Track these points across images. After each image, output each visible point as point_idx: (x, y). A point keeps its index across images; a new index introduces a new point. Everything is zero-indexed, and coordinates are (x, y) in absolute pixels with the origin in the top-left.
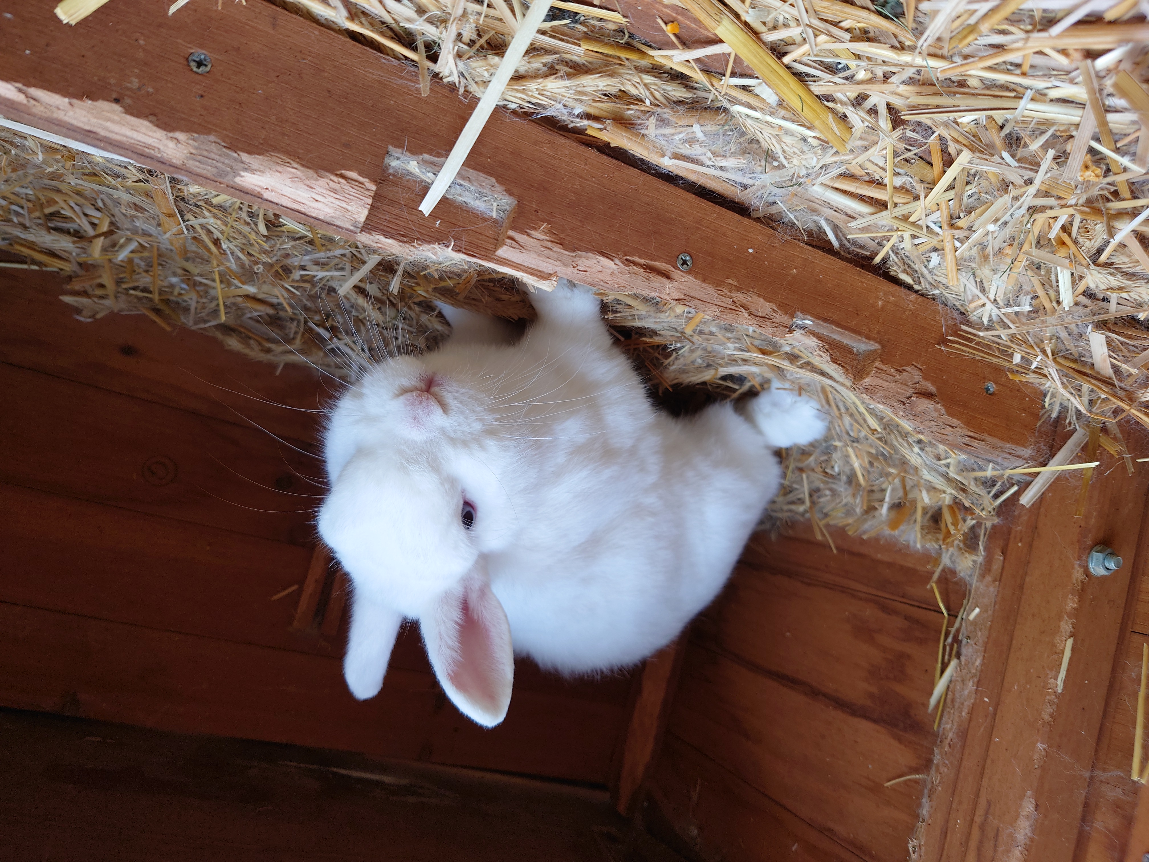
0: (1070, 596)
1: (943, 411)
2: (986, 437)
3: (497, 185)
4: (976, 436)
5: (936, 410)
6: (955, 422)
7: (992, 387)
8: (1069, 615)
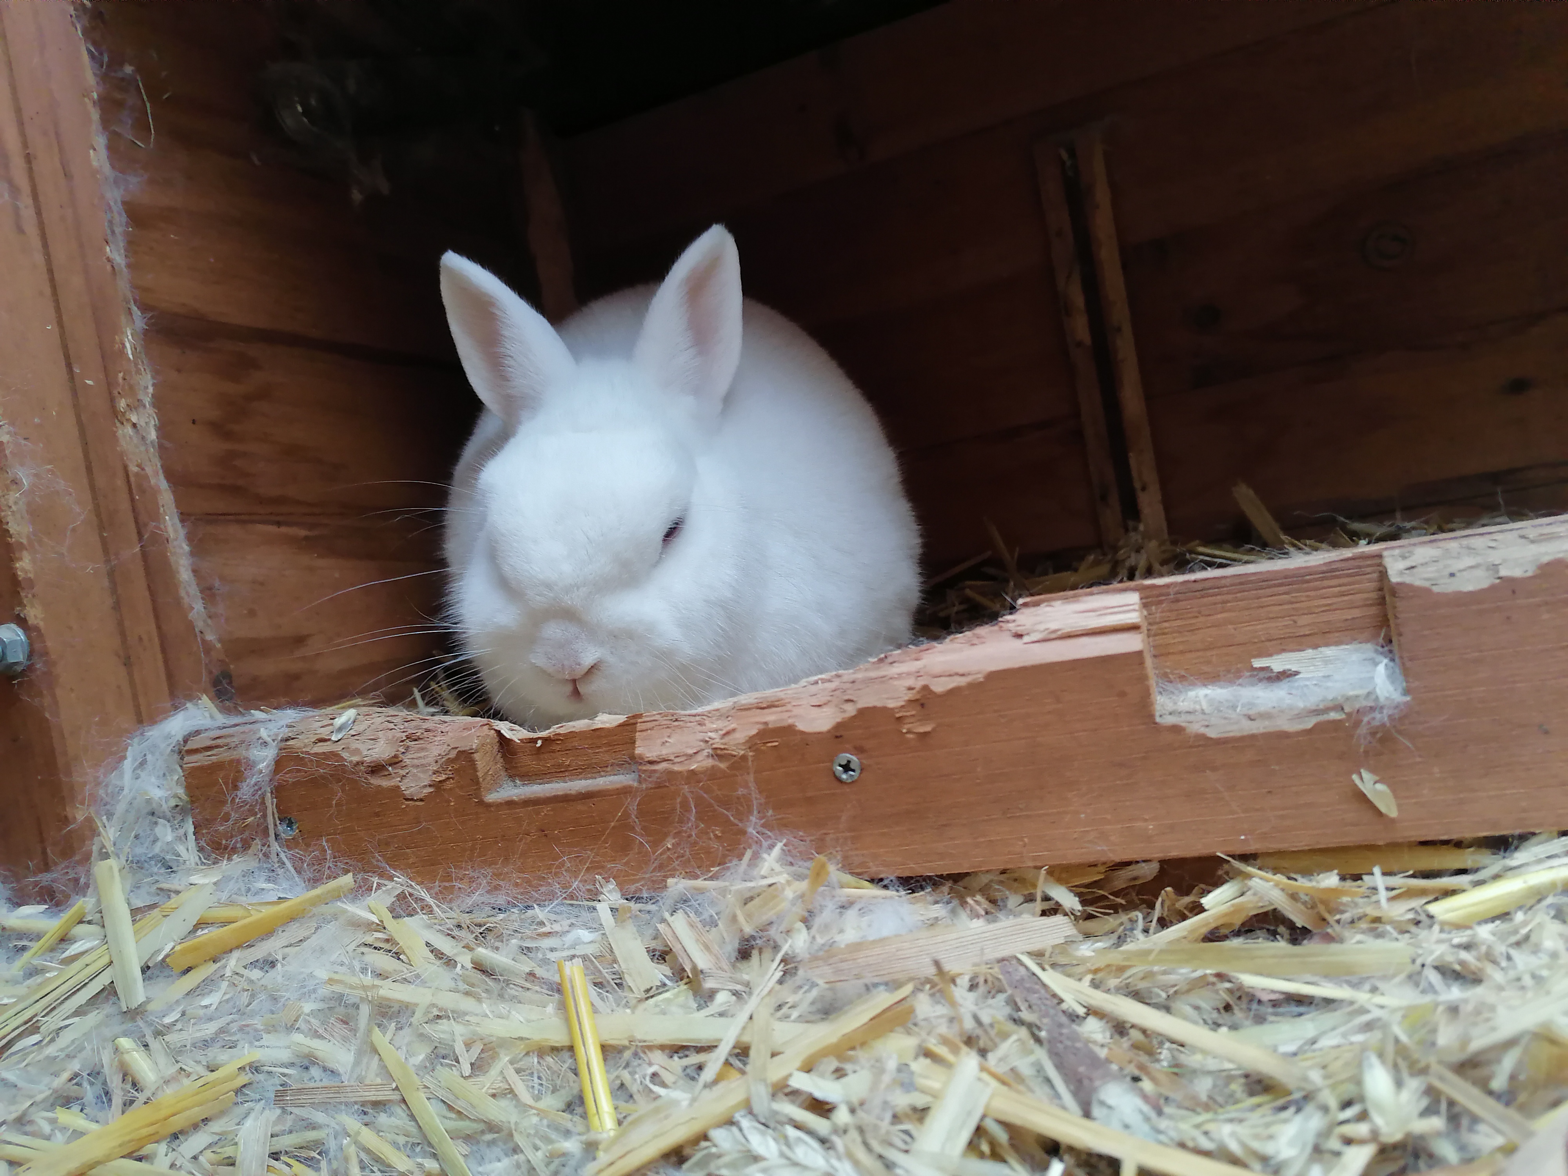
0: (31, 575)
3: (1203, 730)
6: (319, 749)
8: (21, 546)
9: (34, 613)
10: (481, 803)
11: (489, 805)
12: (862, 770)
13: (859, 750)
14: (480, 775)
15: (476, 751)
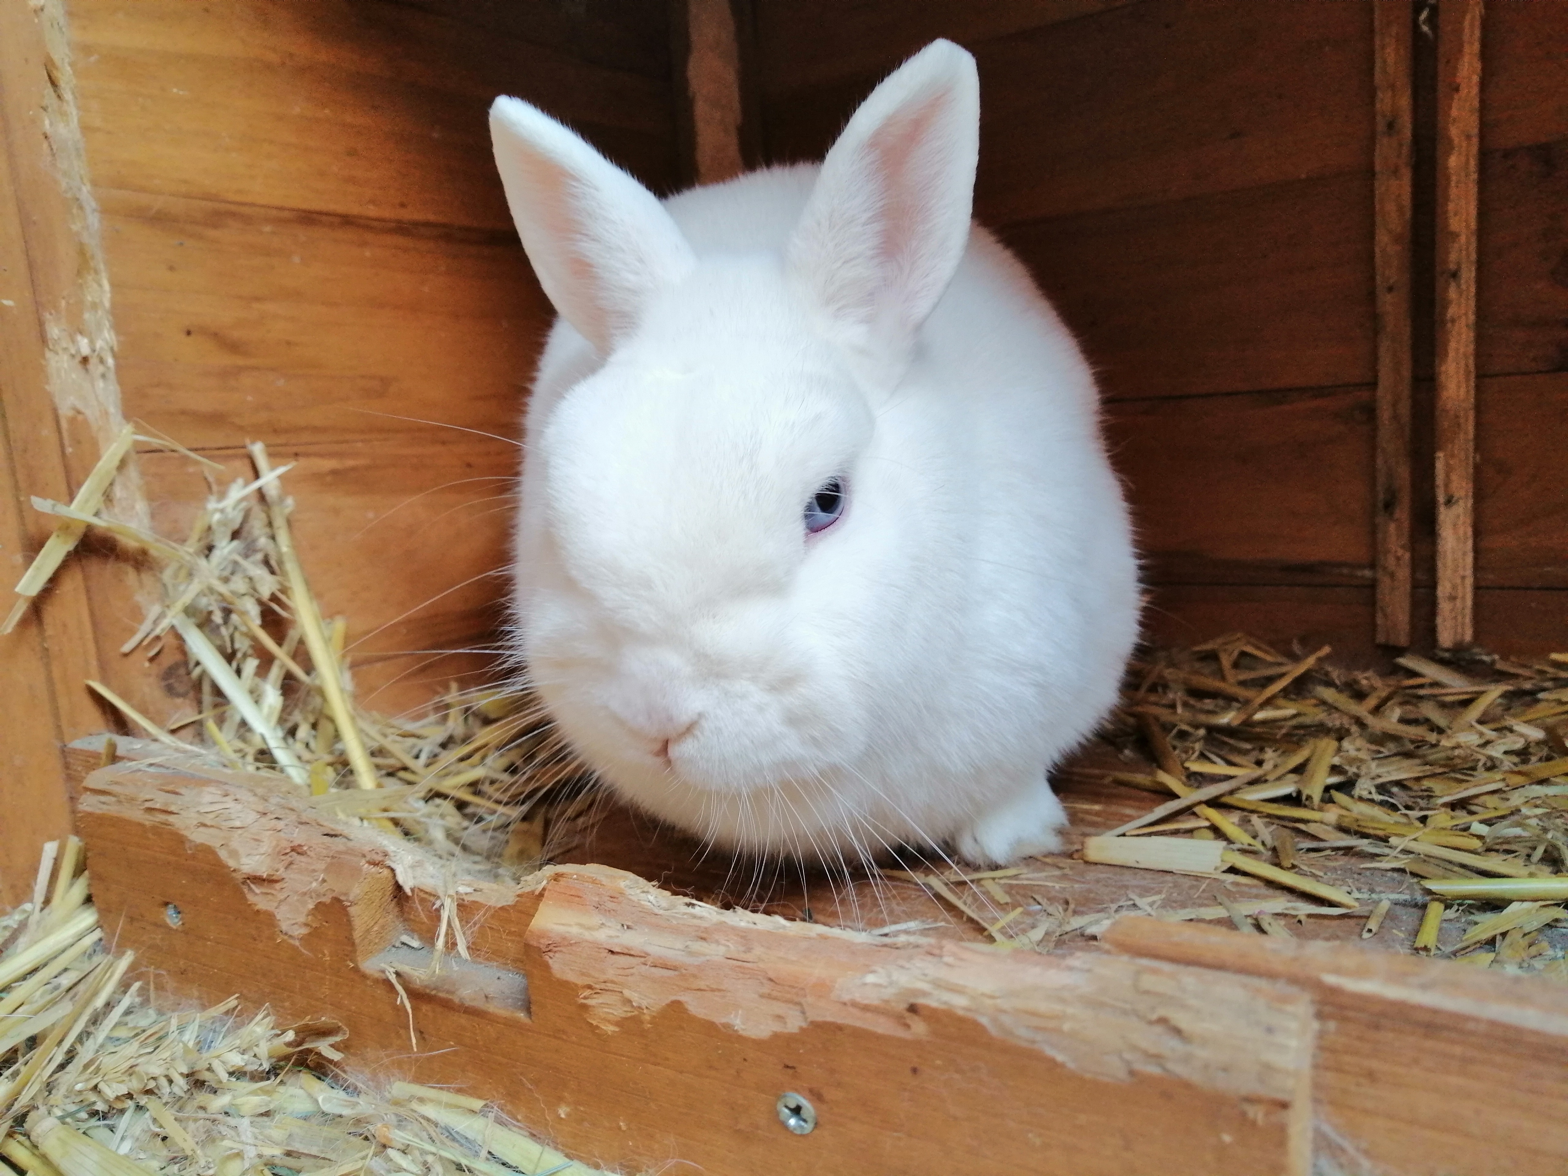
1: (223, 854)
2: (148, 820)
4: (162, 817)
5: (234, 854)
6: (199, 837)
7: (171, 918)
10: (356, 970)
11: (364, 977)
12: (817, 1125)
13: (816, 1096)
14: (357, 935)
15: (353, 904)
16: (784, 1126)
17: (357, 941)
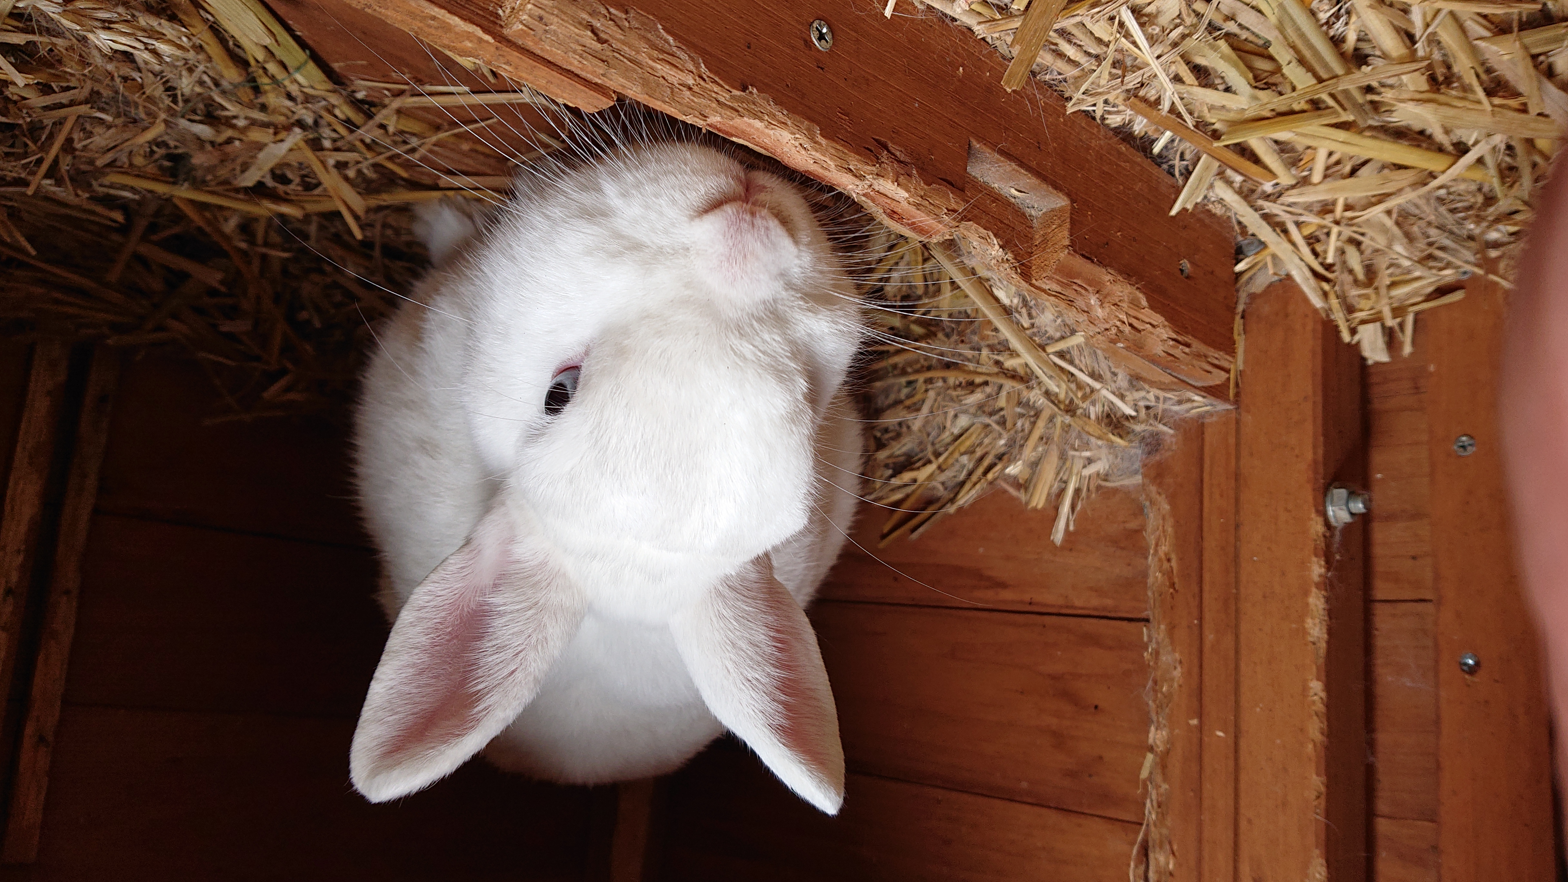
0: (1314, 559)
1: (1144, 302)
2: (1190, 340)
4: (1180, 338)
6: (1158, 319)
8: (1317, 586)
9: (1317, 527)
10: (1073, 201)
11: (1068, 195)
12: (811, 24)
13: (809, 44)
14: (1068, 225)
15: (1067, 247)
16: (830, 28)
17: (1068, 220)
